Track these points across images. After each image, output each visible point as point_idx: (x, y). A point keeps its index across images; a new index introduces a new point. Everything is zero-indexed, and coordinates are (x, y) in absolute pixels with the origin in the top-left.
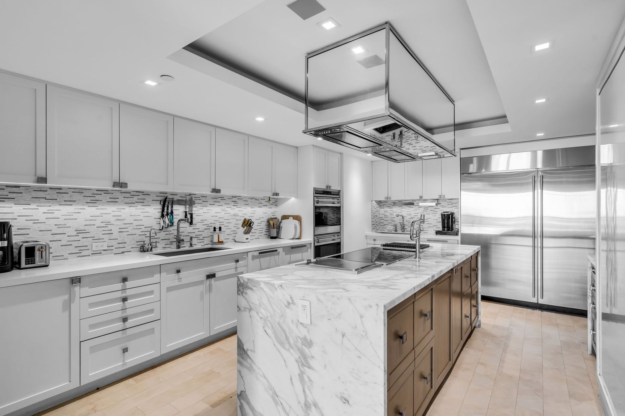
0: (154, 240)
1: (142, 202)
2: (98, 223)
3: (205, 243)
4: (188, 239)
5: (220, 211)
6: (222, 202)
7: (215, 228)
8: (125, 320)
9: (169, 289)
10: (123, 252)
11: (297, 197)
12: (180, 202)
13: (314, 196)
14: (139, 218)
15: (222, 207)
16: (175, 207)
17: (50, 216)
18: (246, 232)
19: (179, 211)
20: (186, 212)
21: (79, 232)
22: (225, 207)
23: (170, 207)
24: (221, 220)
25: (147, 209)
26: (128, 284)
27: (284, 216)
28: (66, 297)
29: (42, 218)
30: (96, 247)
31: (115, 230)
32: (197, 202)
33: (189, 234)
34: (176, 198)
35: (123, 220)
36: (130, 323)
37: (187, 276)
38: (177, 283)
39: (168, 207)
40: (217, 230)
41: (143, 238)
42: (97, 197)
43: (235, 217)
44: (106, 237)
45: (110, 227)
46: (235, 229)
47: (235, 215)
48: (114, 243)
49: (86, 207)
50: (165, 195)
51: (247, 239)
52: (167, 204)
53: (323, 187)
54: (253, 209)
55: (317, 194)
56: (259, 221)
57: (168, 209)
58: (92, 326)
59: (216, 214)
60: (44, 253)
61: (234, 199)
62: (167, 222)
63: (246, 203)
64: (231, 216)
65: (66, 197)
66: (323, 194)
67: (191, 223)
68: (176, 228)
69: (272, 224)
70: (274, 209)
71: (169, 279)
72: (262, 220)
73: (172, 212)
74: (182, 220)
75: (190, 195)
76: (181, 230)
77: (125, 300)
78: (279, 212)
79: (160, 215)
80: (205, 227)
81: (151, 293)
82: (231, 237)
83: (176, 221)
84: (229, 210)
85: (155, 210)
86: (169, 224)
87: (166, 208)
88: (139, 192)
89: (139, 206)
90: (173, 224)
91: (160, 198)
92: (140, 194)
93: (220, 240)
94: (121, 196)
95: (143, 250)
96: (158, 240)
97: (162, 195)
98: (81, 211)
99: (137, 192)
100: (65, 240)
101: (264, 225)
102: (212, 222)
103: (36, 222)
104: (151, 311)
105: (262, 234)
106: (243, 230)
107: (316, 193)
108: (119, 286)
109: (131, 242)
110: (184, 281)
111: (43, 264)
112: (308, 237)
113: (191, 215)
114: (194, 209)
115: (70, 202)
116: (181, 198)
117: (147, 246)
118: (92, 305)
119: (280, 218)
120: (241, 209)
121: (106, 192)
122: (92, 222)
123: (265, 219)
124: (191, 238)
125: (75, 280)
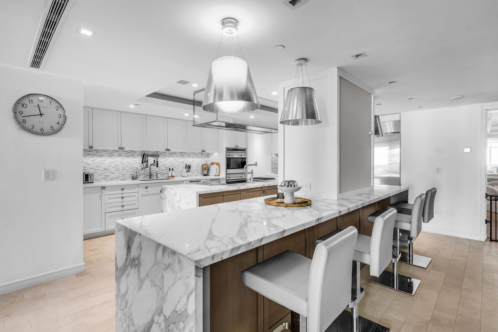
0: (139, 174)
1: (133, 156)
2: (113, 165)
3: (165, 177)
4: (155, 174)
5: (173, 160)
6: (174, 155)
7: (170, 169)
8: (123, 206)
9: (142, 195)
10: (124, 179)
11: (218, 152)
12: (152, 156)
13: (226, 152)
14: (130, 163)
15: (174, 158)
16: (149, 158)
17: (94, 162)
18: (188, 171)
19: (151, 160)
20: (154, 161)
21: (105, 169)
22: (176, 158)
23: (146, 158)
24: (174, 165)
25: (135, 159)
26: (124, 191)
27: (212, 163)
28: (100, 194)
29: (91, 163)
30: (112, 176)
31: (121, 169)
32: (160, 155)
33: (156, 172)
34: (149, 154)
35: (124, 164)
36: (125, 208)
37: (151, 190)
38: (146, 193)
39: (145, 158)
40: (171, 170)
41: (133, 173)
42: (113, 154)
43: (182, 163)
44: (117, 172)
45: (118, 167)
46: (182, 170)
47: (182, 162)
48: (120, 175)
49: (108, 158)
50: (144, 152)
51: (188, 175)
52: (145, 156)
53: (233, 146)
54: (193, 159)
55: (229, 150)
56: (197, 166)
57: (145, 159)
58: (110, 207)
59: (171, 162)
60: (92, 177)
61: (181, 154)
62: (145, 165)
63: (189, 156)
64: (180, 162)
65: (100, 154)
66: (233, 150)
67: (157, 166)
68: (149, 168)
69: (204, 168)
70: (206, 159)
71: (142, 191)
72: (198, 165)
73: (147, 161)
74: (152, 164)
75: (157, 152)
76: (152, 169)
77: (123, 198)
78: (209, 161)
79: (141, 162)
80: (165, 168)
81: (134, 196)
82: (180, 174)
83: (149, 165)
84: (178, 160)
85: (139, 159)
86: (146, 167)
87: (144, 159)
88: (132, 151)
89: (132, 158)
90: (148, 166)
91: (141, 154)
92: (132, 152)
93: (172, 175)
94: (123, 153)
95: (133, 178)
96: (140, 174)
97: (143, 152)
98: (106, 160)
99: (130, 151)
100: (99, 172)
101: (200, 168)
102: (169, 166)
103: (88, 164)
104: (134, 204)
105: (199, 173)
106: (185, 170)
107: (227, 150)
108: (121, 192)
109: (128, 175)
110: (150, 193)
111: (92, 181)
112: (223, 175)
113: (157, 162)
114: (159, 159)
115: (102, 156)
116: (152, 154)
117: (135, 177)
118: (110, 199)
119: (209, 164)
120: (186, 159)
121: (116, 151)
122: (111, 165)
123: (201, 165)
124: (157, 174)
125: (103, 188)
